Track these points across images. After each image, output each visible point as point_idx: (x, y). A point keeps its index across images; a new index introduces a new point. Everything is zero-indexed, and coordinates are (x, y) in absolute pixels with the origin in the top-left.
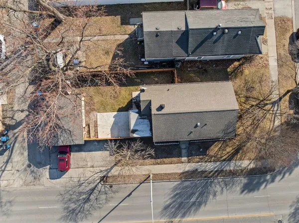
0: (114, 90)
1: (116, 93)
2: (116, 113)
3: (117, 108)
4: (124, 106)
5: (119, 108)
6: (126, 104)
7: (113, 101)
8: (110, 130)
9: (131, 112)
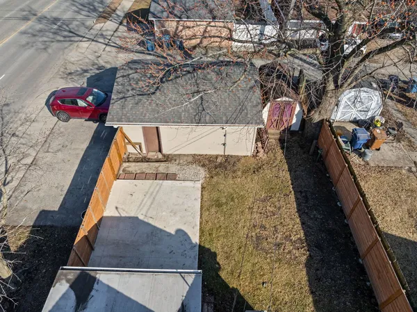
0: (288, 238)
1: (278, 245)
2: (195, 239)
3: (216, 247)
4: (223, 274)
5: (214, 255)
6: (233, 284)
7: (243, 233)
8: (132, 214)
9: (190, 279)
